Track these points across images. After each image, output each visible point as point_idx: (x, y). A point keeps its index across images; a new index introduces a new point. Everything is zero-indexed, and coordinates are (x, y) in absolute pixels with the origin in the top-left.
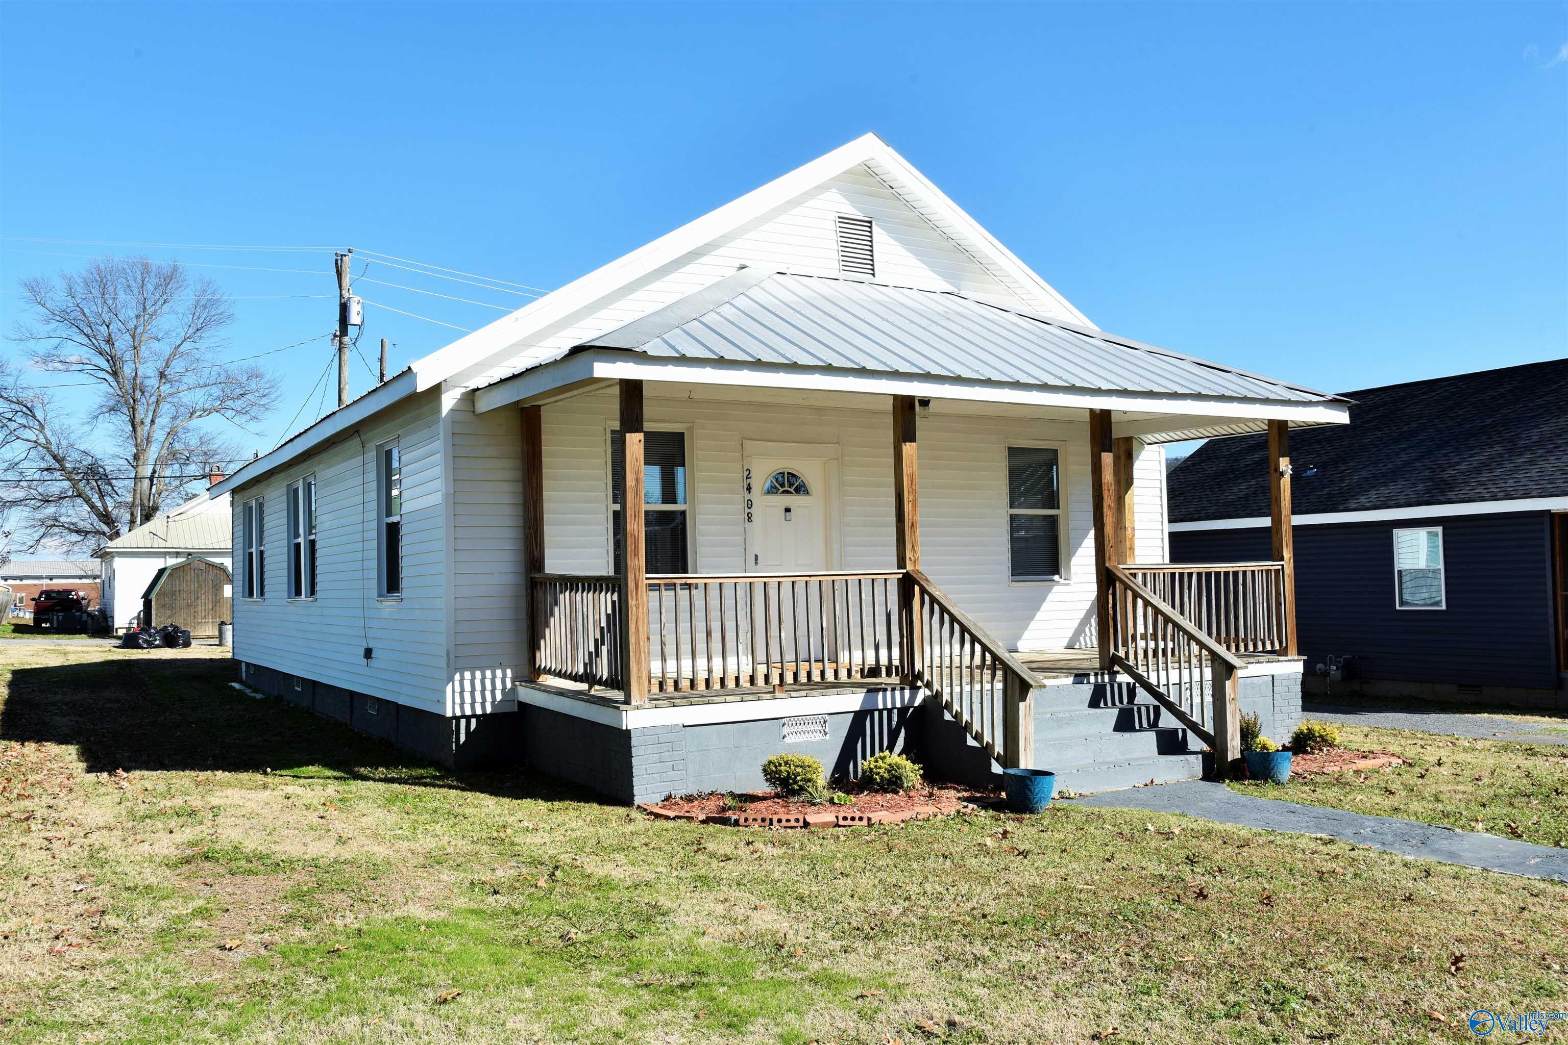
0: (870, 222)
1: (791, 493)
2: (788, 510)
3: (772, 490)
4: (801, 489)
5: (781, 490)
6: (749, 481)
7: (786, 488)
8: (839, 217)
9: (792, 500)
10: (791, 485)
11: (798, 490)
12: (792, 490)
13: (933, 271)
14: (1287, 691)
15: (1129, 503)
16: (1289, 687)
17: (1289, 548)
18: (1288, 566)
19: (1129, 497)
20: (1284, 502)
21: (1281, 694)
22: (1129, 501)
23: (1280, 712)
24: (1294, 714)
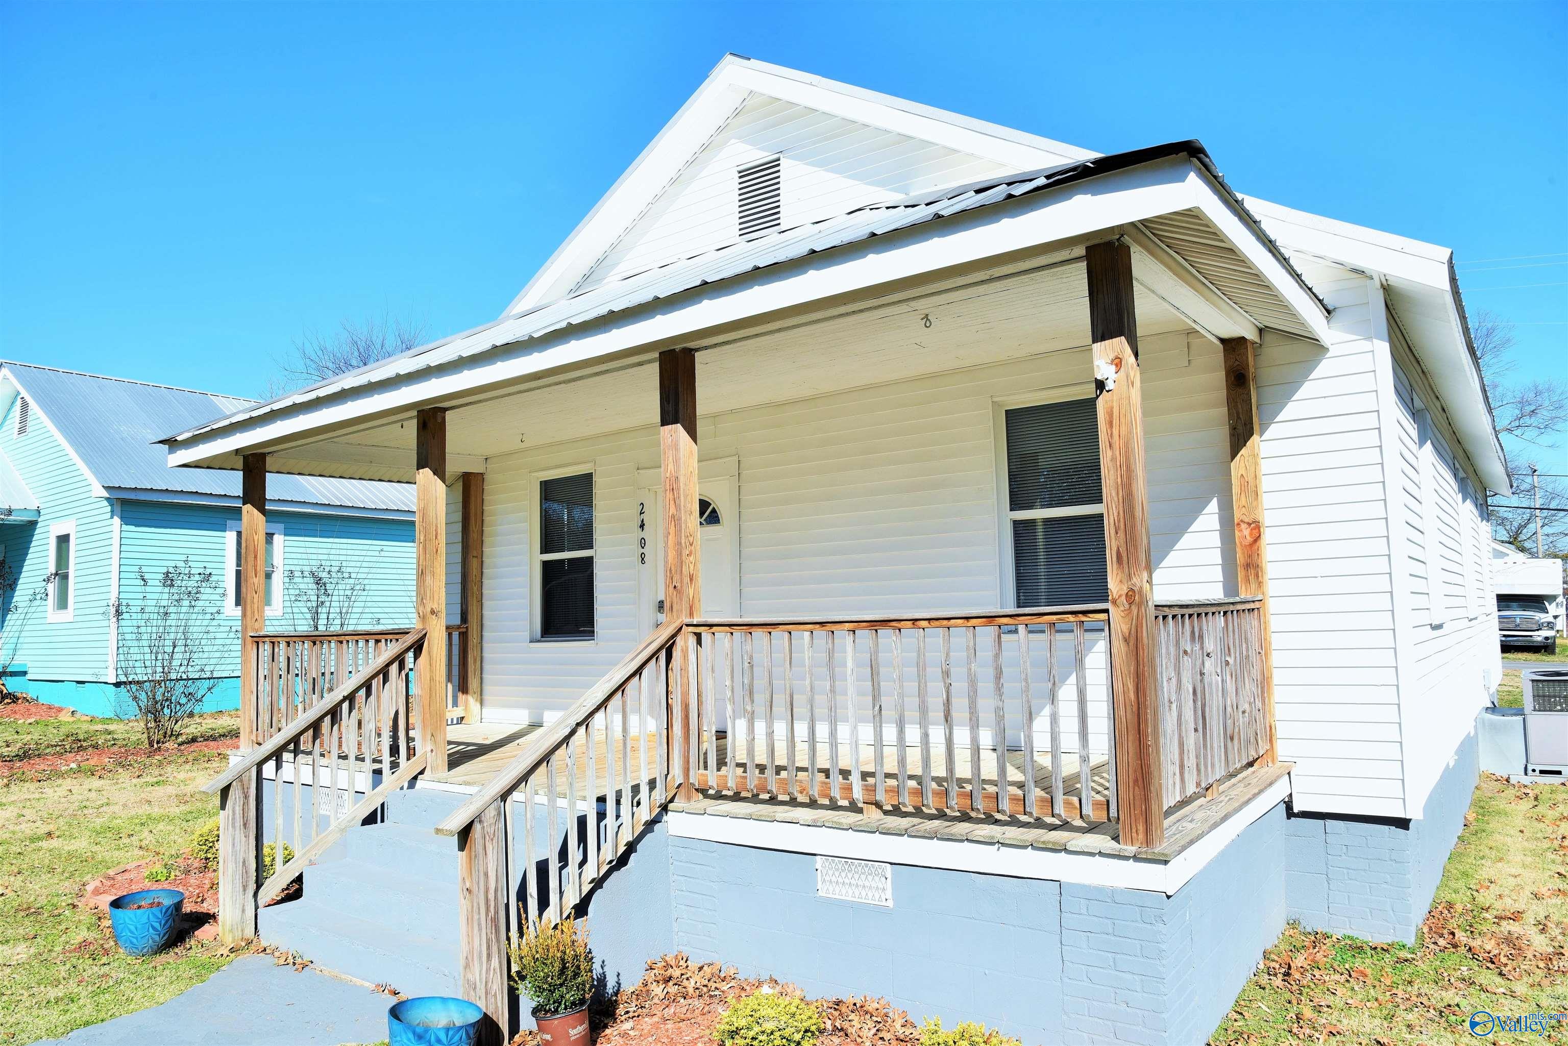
0: (779, 159)
4: (714, 518)
6: (642, 516)
11: (709, 520)
14: (1111, 931)
15: (1242, 475)
16: (1116, 922)
17: (1126, 566)
18: (1122, 614)
19: (1242, 462)
20: (1109, 453)
21: (1089, 934)
22: (1242, 471)
23: (1085, 979)
24: (1135, 993)
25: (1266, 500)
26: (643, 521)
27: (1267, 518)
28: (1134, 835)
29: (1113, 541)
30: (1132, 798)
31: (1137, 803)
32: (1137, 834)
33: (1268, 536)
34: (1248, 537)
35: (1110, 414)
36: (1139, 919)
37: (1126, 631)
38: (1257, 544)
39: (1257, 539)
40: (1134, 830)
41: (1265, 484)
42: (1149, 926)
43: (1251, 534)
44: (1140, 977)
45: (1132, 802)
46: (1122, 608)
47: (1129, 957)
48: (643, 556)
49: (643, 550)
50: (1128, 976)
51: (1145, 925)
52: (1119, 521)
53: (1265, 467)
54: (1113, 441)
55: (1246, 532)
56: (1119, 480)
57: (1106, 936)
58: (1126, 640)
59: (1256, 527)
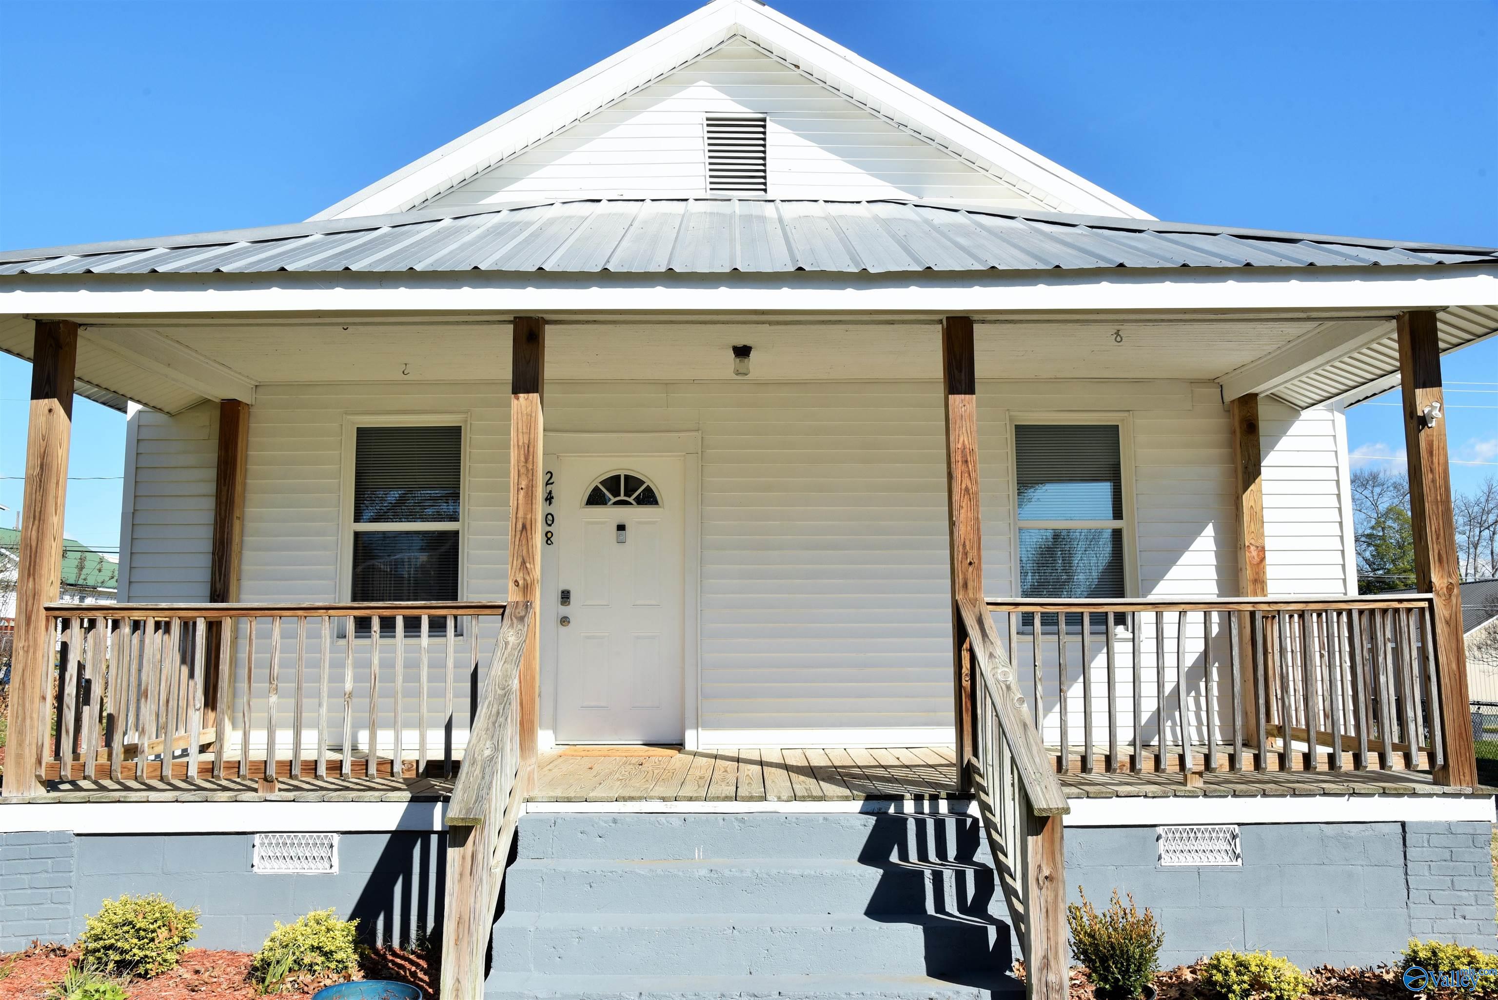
0: (764, 120)
1: (631, 504)
2: (621, 528)
3: (596, 499)
4: (649, 498)
5: (614, 500)
6: (549, 487)
7: (622, 497)
8: (708, 119)
9: (633, 514)
10: (628, 494)
11: (640, 501)
12: (631, 500)
13: (872, 175)
14: (1449, 858)
15: (1252, 506)
16: (1454, 850)
17: (1446, 565)
18: (1444, 603)
19: (1252, 495)
20: (1430, 476)
21: (1430, 863)
22: (1252, 503)
23: (1428, 901)
24: (1471, 907)
25: (1268, 529)
26: (550, 492)
27: (1269, 544)
28: (1462, 777)
29: (1435, 546)
30: (1458, 748)
31: (1463, 751)
32: (1464, 776)
33: (1269, 558)
34: (1256, 557)
35: (1430, 445)
36: (1471, 845)
37: (1447, 616)
38: (1263, 564)
39: (1263, 559)
40: (1461, 774)
41: (1267, 515)
42: (1480, 850)
43: (1258, 555)
44: (1474, 893)
45: (1458, 751)
46: (1444, 598)
47: (1464, 878)
48: (549, 535)
49: (549, 529)
50: (1465, 894)
51: (1477, 850)
52: (1439, 529)
53: (1267, 501)
54: (1434, 467)
55: (1254, 553)
56: (1439, 498)
57: (1444, 863)
58: (1448, 623)
59: (1262, 550)
